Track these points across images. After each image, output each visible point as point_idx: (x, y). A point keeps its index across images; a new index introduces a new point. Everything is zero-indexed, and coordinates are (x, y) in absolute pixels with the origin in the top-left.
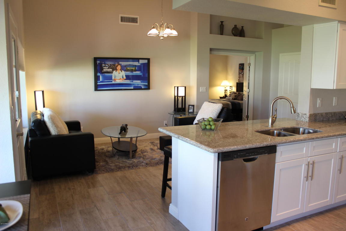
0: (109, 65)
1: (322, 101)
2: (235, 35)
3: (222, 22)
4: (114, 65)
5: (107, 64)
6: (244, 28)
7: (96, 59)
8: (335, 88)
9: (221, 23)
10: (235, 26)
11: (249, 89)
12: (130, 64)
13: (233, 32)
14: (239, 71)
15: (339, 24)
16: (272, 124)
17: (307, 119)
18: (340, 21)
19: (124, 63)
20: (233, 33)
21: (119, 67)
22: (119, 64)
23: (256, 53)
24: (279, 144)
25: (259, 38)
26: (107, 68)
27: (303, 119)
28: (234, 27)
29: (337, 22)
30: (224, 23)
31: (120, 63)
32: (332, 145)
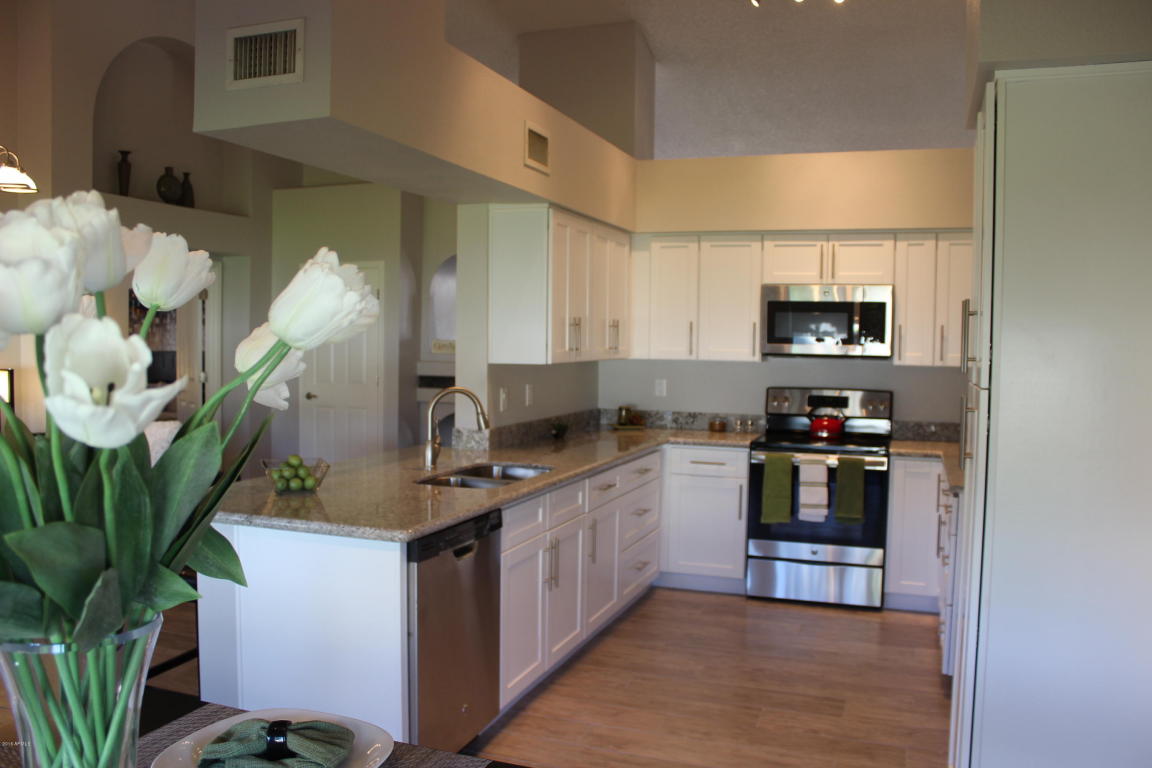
1: (508, 395)
2: (167, 199)
3: (125, 154)
6: (192, 179)
8: (550, 362)
9: (120, 157)
10: (169, 170)
11: (204, 369)
13: (163, 189)
14: (130, 313)
15: (551, 210)
16: (434, 461)
17: (486, 444)
18: (555, 206)
20: (160, 192)
23: (225, 259)
24: (503, 504)
25: (235, 211)
27: (473, 443)
28: (162, 172)
29: (546, 205)
30: (130, 158)
32: (577, 497)
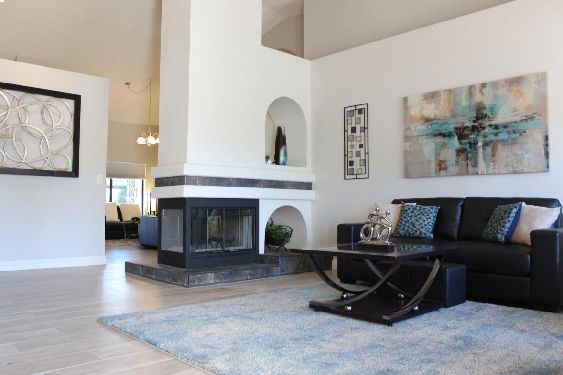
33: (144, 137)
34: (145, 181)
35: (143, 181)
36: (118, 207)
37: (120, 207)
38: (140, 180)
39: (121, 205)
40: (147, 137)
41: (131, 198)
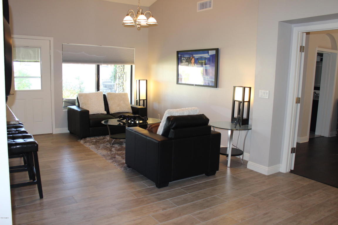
0: (186, 58)
4: (190, 58)
5: (185, 57)
7: (178, 53)
12: (201, 57)
19: (197, 56)
21: (193, 60)
22: (193, 57)
26: (185, 61)
31: (194, 55)
33: (132, 16)
34: (134, 66)
35: (132, 66)
36: (104, 96)
37: (107, 97)
38: (129, 66)
39: (108, 94)
40: (137, 17)
41: (121, 81)
